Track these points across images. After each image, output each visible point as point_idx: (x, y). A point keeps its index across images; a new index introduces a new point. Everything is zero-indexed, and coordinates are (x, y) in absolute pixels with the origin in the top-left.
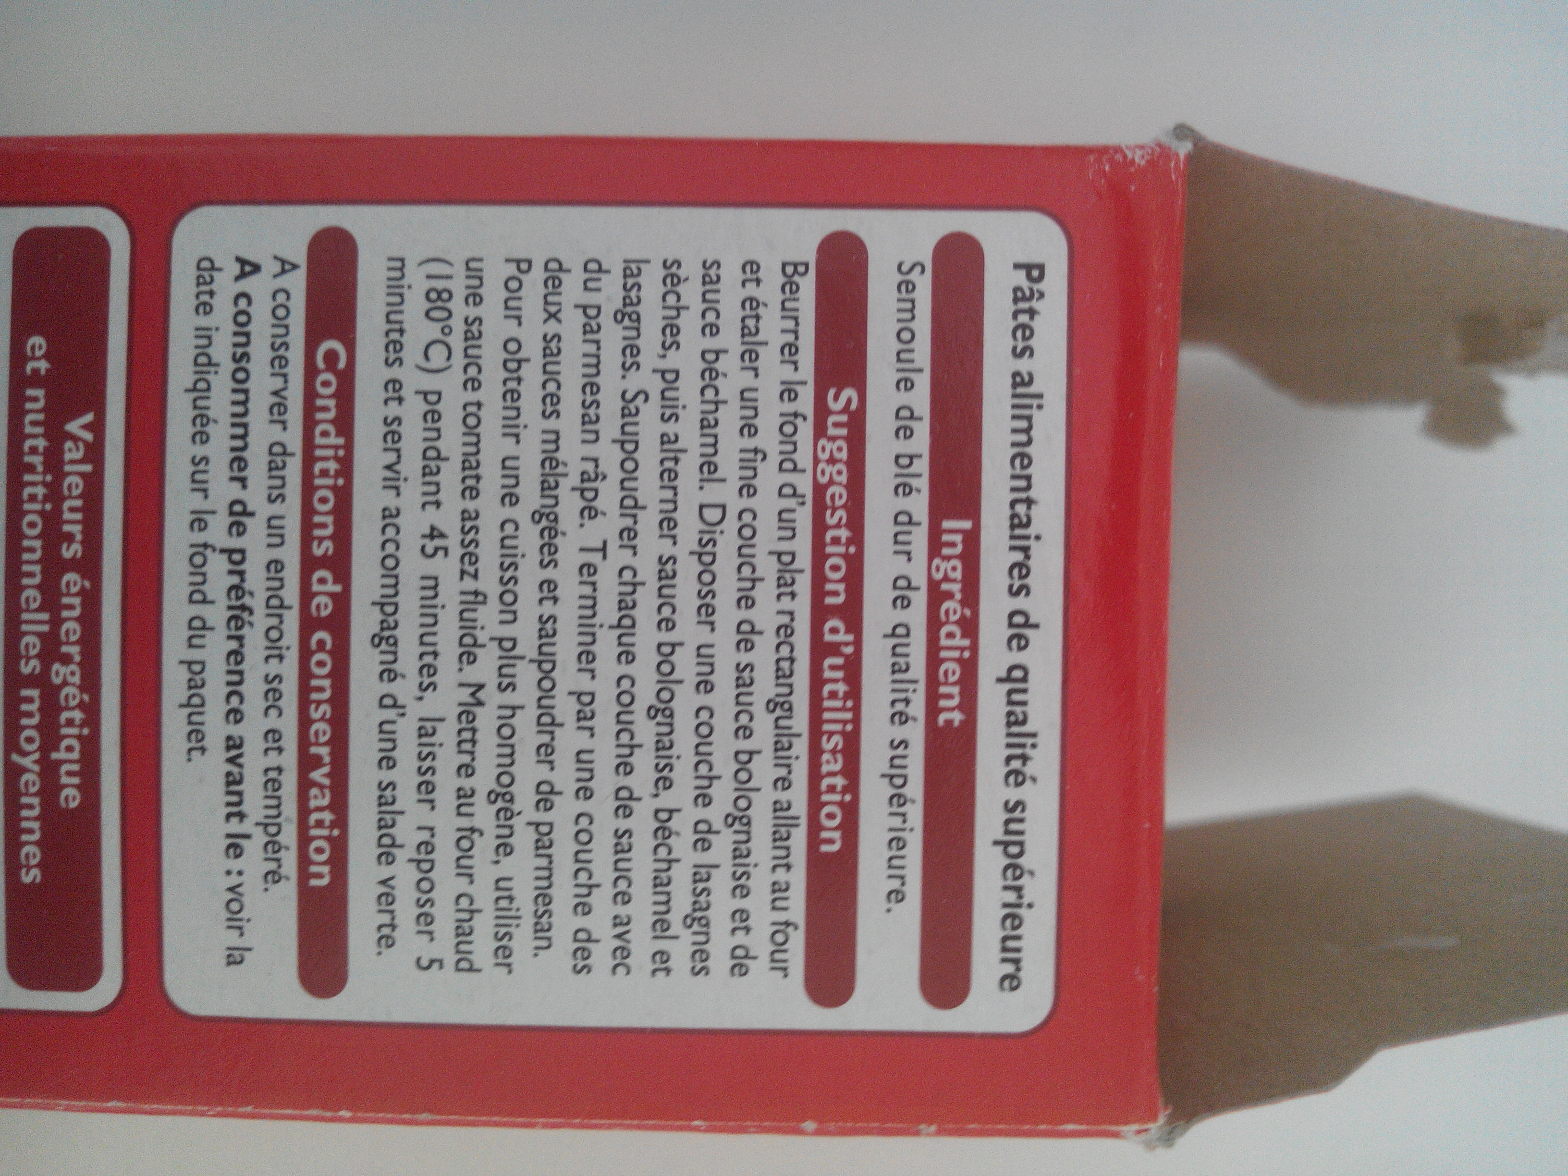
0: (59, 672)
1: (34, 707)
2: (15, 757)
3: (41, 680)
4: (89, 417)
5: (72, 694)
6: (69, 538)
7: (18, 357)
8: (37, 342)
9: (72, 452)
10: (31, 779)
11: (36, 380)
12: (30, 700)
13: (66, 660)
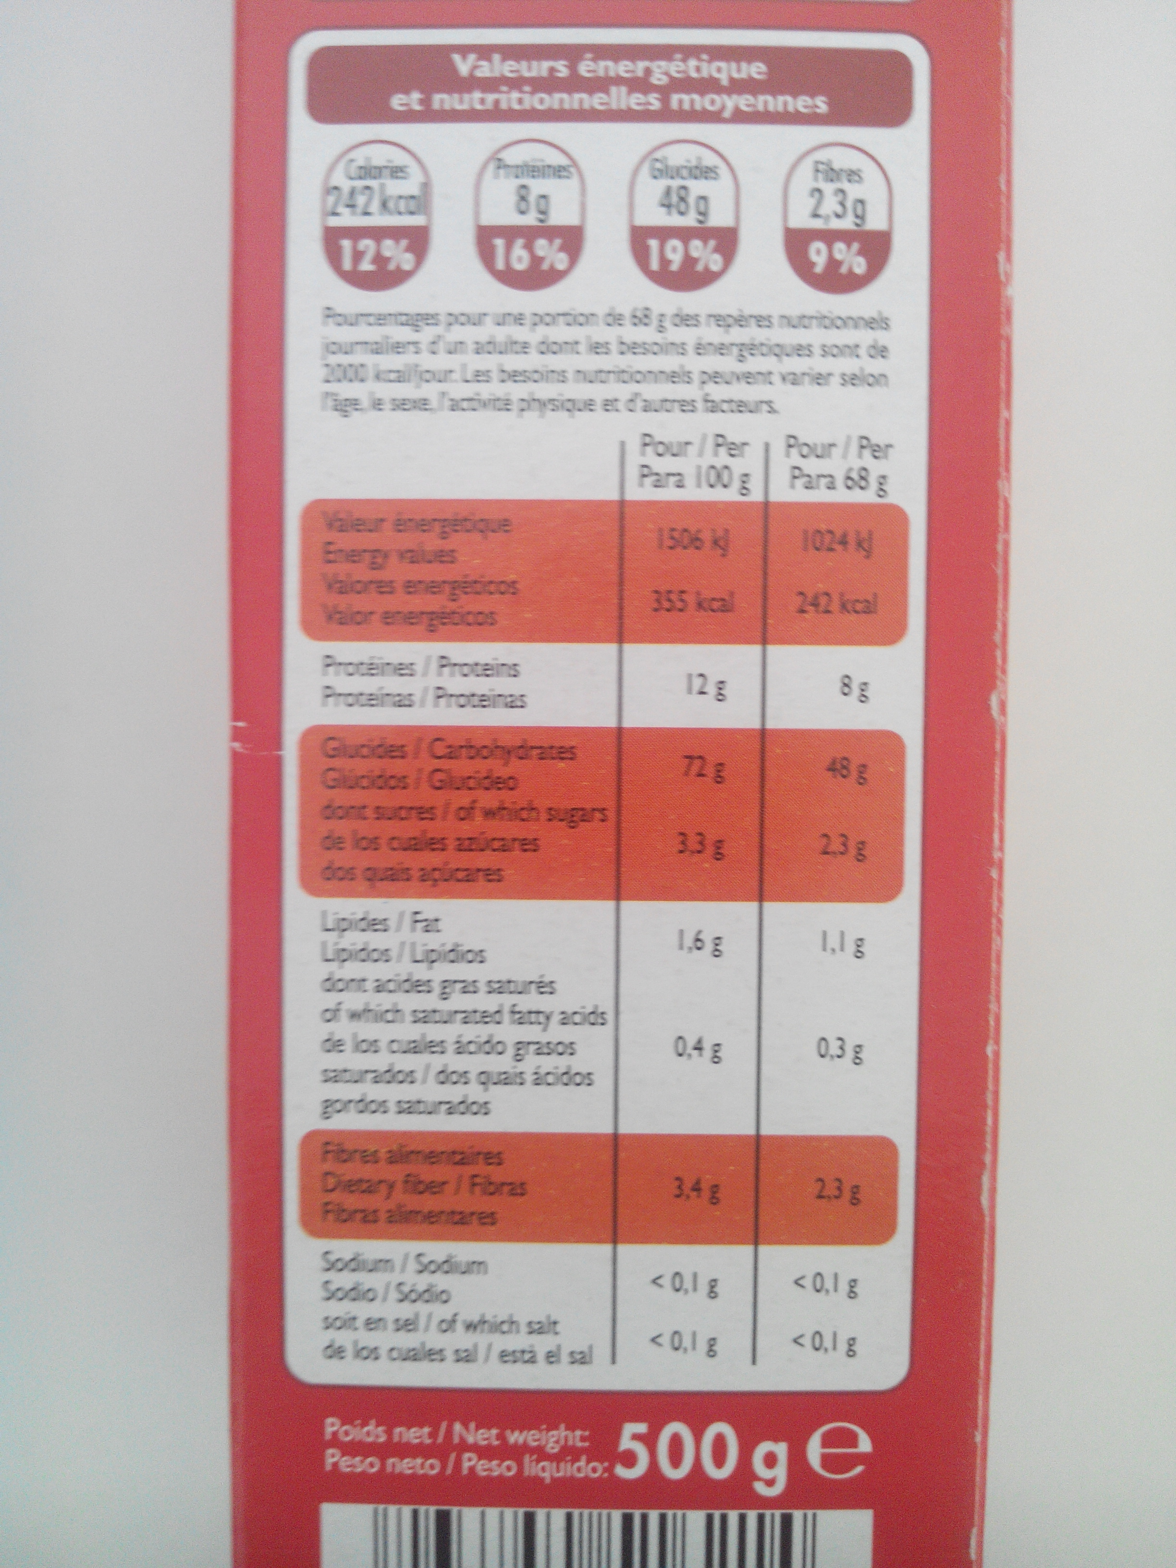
0: (658, 78)
1: (686, 98)
2: (727, 114)
3: (665, 92)
4: (456, 58)
5: (675, 68)
6: (552, 70)
7: (408, 117)
8: (397, 102)
9: (485, 70)
10: (744, 102)
11: (426, 102)
12: (681, 102)
13: (648, 72)
